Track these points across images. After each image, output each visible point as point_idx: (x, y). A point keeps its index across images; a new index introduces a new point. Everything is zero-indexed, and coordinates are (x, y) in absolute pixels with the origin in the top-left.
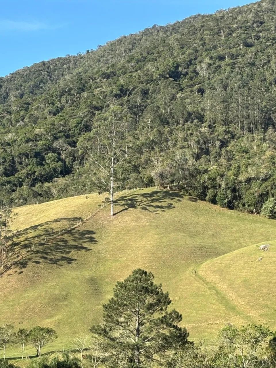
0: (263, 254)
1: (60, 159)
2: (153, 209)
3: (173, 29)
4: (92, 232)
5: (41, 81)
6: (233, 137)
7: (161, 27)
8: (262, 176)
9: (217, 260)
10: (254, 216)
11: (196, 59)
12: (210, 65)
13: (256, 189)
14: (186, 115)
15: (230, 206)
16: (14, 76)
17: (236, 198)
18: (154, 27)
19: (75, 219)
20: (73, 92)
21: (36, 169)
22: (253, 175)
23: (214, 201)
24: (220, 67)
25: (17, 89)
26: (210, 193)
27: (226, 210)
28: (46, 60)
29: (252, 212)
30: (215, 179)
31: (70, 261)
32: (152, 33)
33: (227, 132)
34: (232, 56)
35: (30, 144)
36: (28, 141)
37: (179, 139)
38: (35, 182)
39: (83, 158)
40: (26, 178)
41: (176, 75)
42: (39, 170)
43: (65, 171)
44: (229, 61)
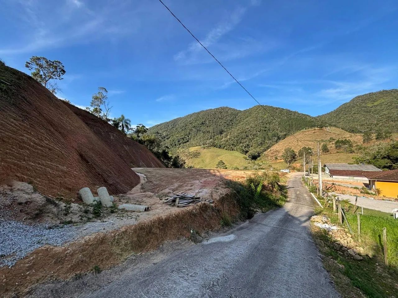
0: (227, 156)
1: (186, 139)
2: (208, 149)
4: (200, 153)
5: (175, 123)
6: (215, 135)
8: (224, 143)
9: (220, 157)
11: (206, 121)
12: (208, 122)
13: (223, 146)
14: (207, 132)
15: (219, 148)
16: (170, 122)
19: (197, 151)
20: (184, 126)
23: (217, 147)
24: (210, 122)
25: (171, 124)
26: (216, 146)
28: (175, 118)
29: (222, 149)
30: (217, 144)
31: (198, 157)
35: (181, 137)
37: (207, 136)
38: (183, 143)
39: (190, 139)
40: (182, 142)
41: (203, 124)
42: (183, 141)
43: (188, 141)
44: (212, 121)
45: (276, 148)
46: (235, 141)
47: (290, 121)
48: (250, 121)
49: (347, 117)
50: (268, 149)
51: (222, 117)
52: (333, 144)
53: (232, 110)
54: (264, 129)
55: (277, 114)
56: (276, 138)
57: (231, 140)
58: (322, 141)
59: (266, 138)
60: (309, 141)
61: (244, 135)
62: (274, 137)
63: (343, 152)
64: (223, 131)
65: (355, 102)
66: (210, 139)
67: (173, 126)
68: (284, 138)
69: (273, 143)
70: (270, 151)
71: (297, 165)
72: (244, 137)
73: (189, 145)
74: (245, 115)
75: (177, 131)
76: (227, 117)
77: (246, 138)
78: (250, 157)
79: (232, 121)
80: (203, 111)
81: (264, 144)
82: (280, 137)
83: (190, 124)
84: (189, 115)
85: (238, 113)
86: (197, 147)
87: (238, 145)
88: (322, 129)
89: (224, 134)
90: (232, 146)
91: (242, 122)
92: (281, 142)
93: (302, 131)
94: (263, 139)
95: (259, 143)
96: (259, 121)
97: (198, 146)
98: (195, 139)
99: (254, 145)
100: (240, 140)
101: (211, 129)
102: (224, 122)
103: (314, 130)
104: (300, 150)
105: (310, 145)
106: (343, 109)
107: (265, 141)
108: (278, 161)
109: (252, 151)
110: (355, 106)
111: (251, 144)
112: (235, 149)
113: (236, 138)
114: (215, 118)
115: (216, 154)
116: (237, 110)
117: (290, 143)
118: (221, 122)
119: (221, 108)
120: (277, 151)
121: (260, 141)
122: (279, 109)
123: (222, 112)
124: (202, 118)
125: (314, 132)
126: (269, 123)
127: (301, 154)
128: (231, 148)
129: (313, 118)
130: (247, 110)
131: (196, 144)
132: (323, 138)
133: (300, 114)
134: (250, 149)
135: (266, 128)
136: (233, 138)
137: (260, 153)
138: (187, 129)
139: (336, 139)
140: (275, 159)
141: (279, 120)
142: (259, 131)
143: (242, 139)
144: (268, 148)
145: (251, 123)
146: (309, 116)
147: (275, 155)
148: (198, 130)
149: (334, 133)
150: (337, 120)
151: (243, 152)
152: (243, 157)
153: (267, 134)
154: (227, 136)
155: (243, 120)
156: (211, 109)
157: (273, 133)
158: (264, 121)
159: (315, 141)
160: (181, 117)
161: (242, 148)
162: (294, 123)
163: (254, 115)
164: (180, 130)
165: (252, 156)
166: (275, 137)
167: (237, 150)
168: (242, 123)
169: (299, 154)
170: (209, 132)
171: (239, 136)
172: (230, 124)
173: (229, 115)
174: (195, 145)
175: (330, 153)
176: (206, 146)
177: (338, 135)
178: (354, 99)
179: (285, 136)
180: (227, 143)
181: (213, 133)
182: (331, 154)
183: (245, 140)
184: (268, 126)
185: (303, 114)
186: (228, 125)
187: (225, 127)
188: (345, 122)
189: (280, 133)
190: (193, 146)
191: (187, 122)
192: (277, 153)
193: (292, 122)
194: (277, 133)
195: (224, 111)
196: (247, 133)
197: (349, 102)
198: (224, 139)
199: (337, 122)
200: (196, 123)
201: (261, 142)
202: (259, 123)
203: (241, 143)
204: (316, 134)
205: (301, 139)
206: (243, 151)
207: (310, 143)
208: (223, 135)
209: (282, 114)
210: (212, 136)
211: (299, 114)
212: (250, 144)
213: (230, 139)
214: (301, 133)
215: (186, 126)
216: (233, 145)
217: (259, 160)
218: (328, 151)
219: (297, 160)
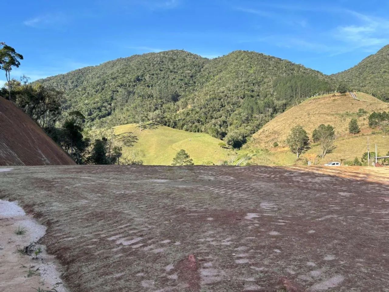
0: (190, 142)
1: (106, 110)
2: (152, 129)
3: (128, 59)
4: (136, 137)
5: (80, 77)
6: (163, 103)
7: (123, 58)
8: (183, 119)
9: (177, 144)
10: (181, 130)
11: (144, 74)
12: (150, 77)
13: (181, 123)
14: (148, 96)
15: (174, 127)
16: (68, 74)
17: (175, 125)
18: (121, 58)
19: (130, 133)
20: (101, 84)
21: (99, 113)
22: (180, 118)
23: (169, 126)
24: (153, 78)
25: (71, 80)
26: (168, 124)
27: (172, 129)
28: (80, 68)
29: (180, 129)
30: (169, 120)
31: (133, 146)
32: (120, 60)
33: (161, 102)
34: (157, 74)
35: (96, 104)
36: (94, 103)
37: (148, 104)
38: (100, 118)
39: (114, 109)
40: (97, 116)
41: (139, 80)
42: (100, 114)
43: (109, 114)
44: (156, 76)
45: (271, 127)
46: (203, 115)
47: (293, 82)
48: (226, 79)
49: (375, 77)
50: (259, 129)
51: (174, 69)
52: (364, 119)
53: (192, 56)
54: (249, 93)
55: (271, 68)
56: (271, 110)
57: (194, 113)
58: (347, 115)
59: (255, 110)
60: (328, 115)
61: (216, 104)
62: (268, 109)
63: (381, 133)
64: (178, 96)
65: (384, 54)
66: (155, 110)
67: (75, 83)
68: (284, 111)
69: (267, 119)
70: (263, 132)
71: (312, 155)
72: (217, 107)
73: (111, 120)
74: (216, 68)
75: (86, 94)
76: (185, 69)
77: (221, 109)
78: (230, 143)
79: (194, 78)
80: (138, 56)
81: (251, 121)
82: (277, 107)
83: (113, 79)
84: (109, 63)
85: (203, 63)
86: (129, 125)
87: (208, 122)
88: (345, 95)
89: (180, 101)
90: (196, 124)
91: (211, 79)
92: (280, 117)
93: (314, 98)
94: (250, 112)
95: (244, 118)
96: (241, 79)
97: (131, 123)
98: (125, 109)
99: (235, 121)
100: (211, 112)
101: (155, 91)
102: (179, 79)
103: (333, 96)
104: (315, 130)
105: (329, 121)
106: (369, 65)
107: (254, 115)
108: (279, 150)
109: (232, 133)
110: (384, 60)
111: (229, 120)
112: (203, 130)
113: (203, 110)
114: (161, 70)
115: (168, 139)
116: (201, 58)
117: (296, 118)
118: (174, 79)
119: (172, 51)
120: (275, 132)
121: (244, 115)
122: (273, 60)
123: (174, 60)
124: (135, 68)
125: (334, 100)
126: (259, 84)
127: (316, 138)
128: (196, 127)
129: (327, 76)
130: (219, 58)
131: (127, 120)
132: (349, 110)
133: (307, 69)
134: (229, 128)
135: (253, 91)
136: (198, 110)
137: (246, 136)
138: (106, 90)
139: (369, 111)
140: (273, 146)
141: (274, 78)
142: (242, 96)
143: (213, 111)
144: (259, 127)
145: (227, 83)
146: (321, 74)
147: (273, 140)
148: (129, 93)
149: (365, 102)
150: (360, 82)
151: (217, 134)
152: (219, 144)
153: (256, 103)
154: (187, 104)
155: (213, 76)
156: (153, 54)
157: (266, 100)
158: (249, 80)
159: (337, 114)
160: (92, 67)
161: (216, 127)
162: (299, 84)
163: (232, 67)
164: (93, 91)
165: (234, 143)
166: (269, 107)
167: (206, 132)
168: (211, 82)
169: (313, 137)
170: (152, 96)
171: (209, 106)
172: (191, 82)
173: (187, 66)
174: (126, 122)
175: (363, 135)
176: (147, 123)
177: (371, 104)
178: (382, 49)
179: (284, 107)
180: (188, 117)
181: (161, 98)
182: (364, 137)
183: (218, 113)
184: (256, 88)
185: (311, 70)
186: (186, 84)
187: (181, 88)
188: (372, 85)
189: (276, 102)
190: (121, 124)
191: (105, 76)
192: (276, 136)
193: (295, 82)
194: (272, 101)
195: (178, 58)
196: (222, 100)
197: (376, 54)
198: (181, 110)
199: (361, 85)
200: (124, 79)
201: (246, 116)
202: (242, 83)
203: (212, 118)
204: (336, 102)
205: (313, 112)
206: (218, 132)
207: (329, 118)
208: (179, 103)
209: (278, 69)
210: (158, 105)
211: (305, 69)
212: (227, 120)
213: (192, 110)
214: (312, 101)
215: (104, 83)
216: (199, 121)
217: (246, 148)
218: (358, 132)
219: (310, 148)
